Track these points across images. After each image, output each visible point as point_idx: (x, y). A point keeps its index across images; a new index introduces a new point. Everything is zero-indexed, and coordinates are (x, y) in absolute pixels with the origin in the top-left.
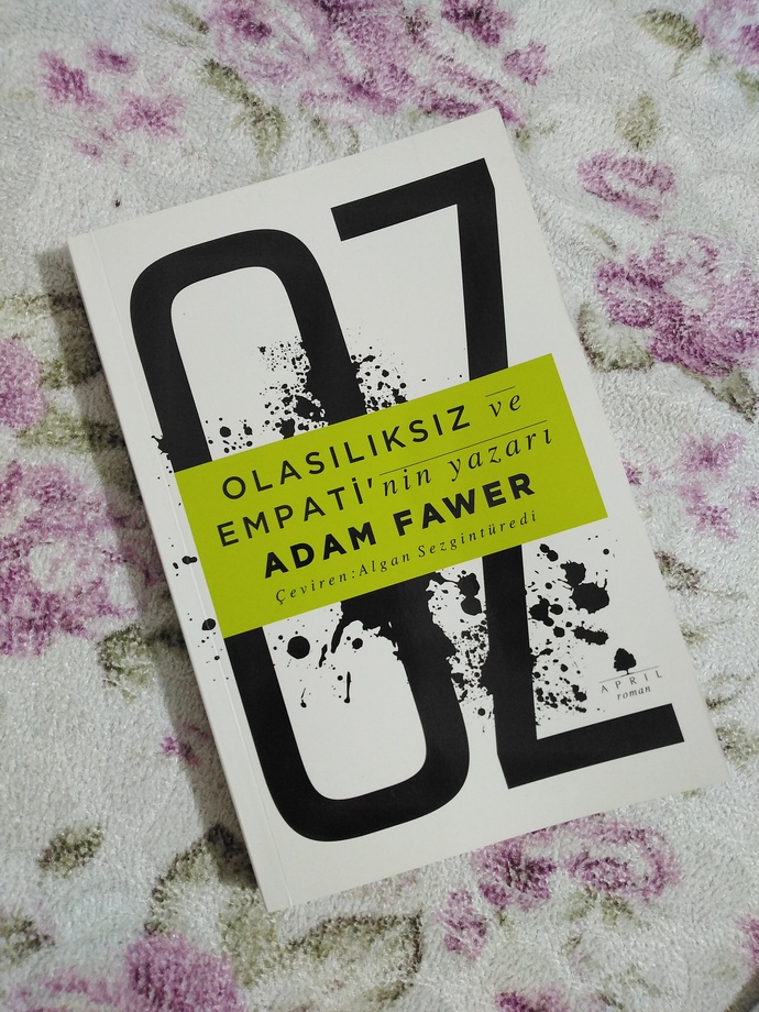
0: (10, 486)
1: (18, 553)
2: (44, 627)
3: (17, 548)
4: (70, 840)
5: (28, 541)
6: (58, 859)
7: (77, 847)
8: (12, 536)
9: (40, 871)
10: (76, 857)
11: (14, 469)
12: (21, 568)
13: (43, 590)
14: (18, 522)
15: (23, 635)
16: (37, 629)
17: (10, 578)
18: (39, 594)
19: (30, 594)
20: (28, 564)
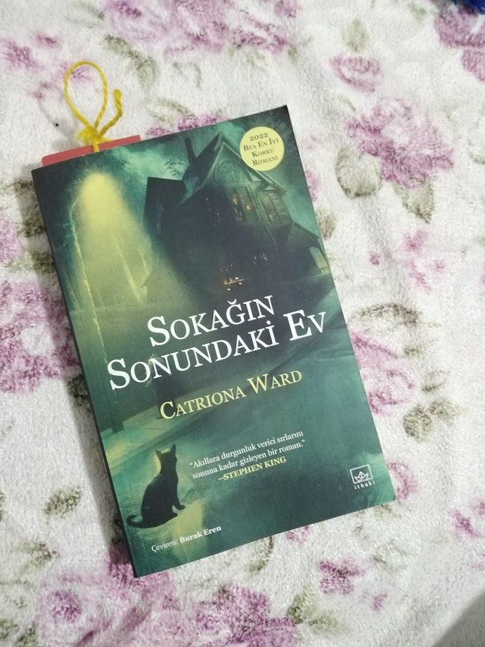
0: (5, 295)
1: (14, 334)
2: (34, 375)
3: (13, 331)
4: (62, 497)
5: (19, 326)
6: (56, 508)
7: (67, 501)
8: (9, 324)
9: (46, 516)
10: (67, 506)
11: (6, 285)
12: (17, 342)
13: (31, 354)
14: (12, 316)
15: (22, 381)
16: (30, 377)
17: (11, 348)
18: (30, 356)
19: (24, 357)
20: (21, 340)
